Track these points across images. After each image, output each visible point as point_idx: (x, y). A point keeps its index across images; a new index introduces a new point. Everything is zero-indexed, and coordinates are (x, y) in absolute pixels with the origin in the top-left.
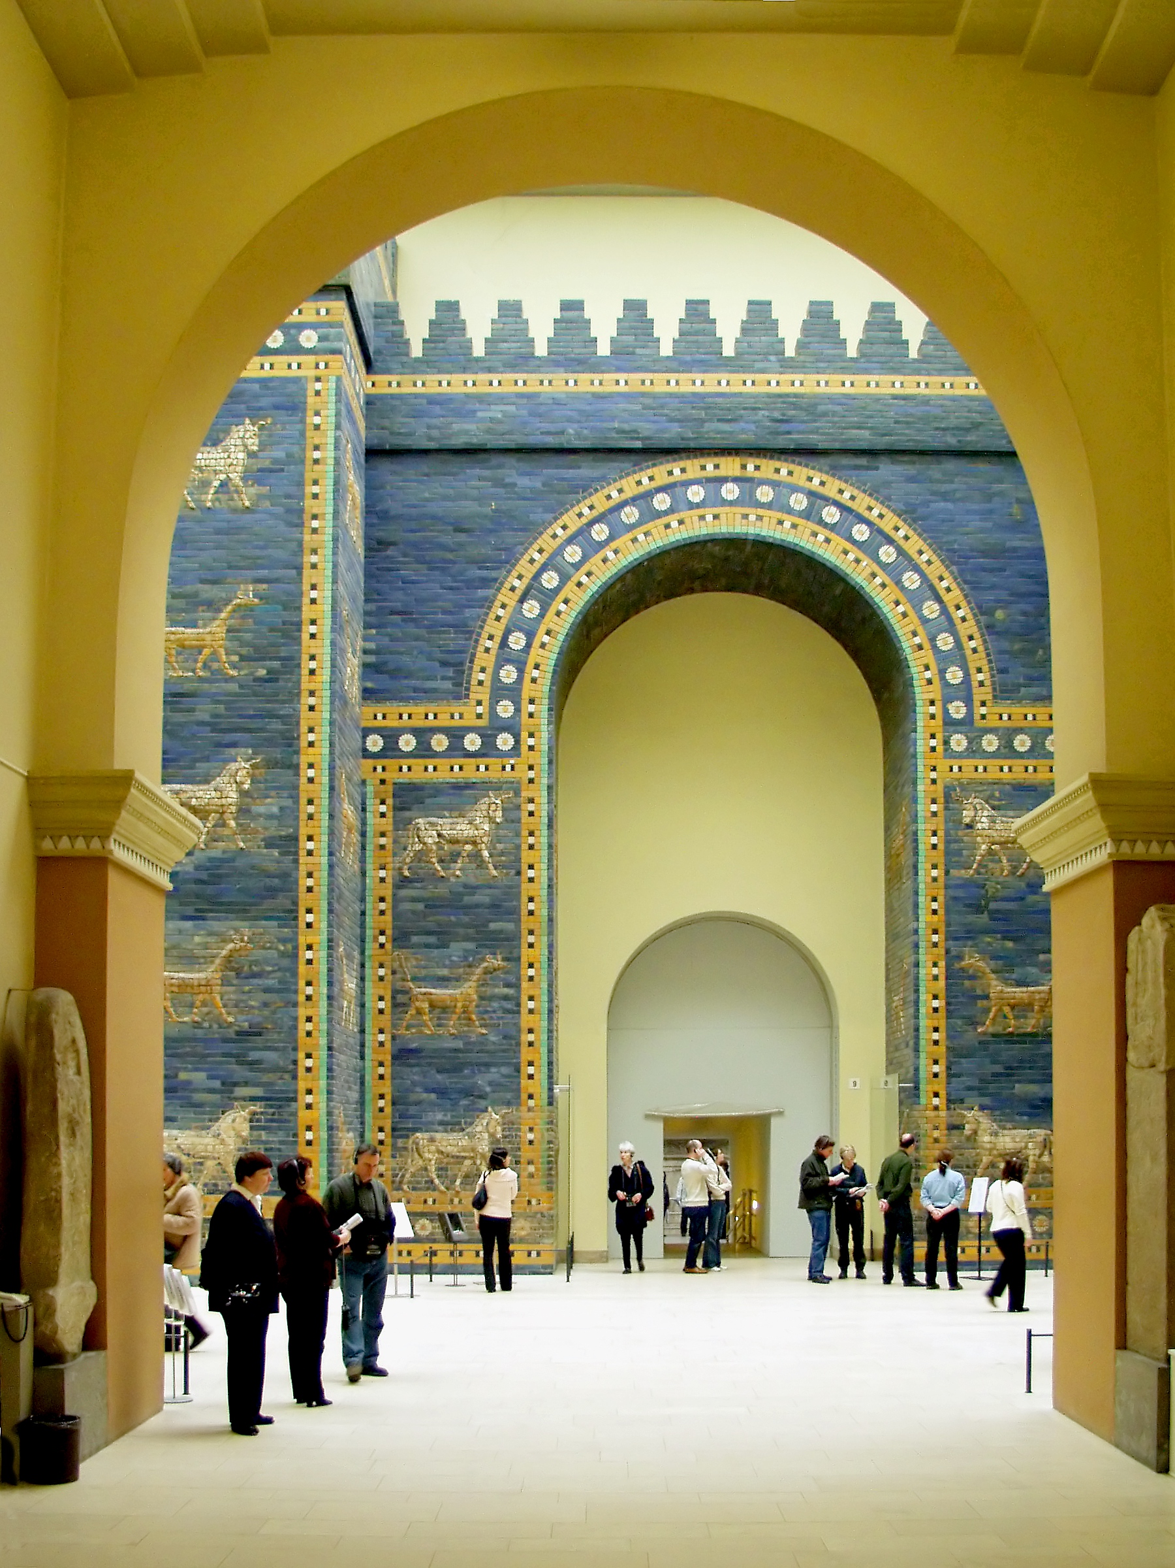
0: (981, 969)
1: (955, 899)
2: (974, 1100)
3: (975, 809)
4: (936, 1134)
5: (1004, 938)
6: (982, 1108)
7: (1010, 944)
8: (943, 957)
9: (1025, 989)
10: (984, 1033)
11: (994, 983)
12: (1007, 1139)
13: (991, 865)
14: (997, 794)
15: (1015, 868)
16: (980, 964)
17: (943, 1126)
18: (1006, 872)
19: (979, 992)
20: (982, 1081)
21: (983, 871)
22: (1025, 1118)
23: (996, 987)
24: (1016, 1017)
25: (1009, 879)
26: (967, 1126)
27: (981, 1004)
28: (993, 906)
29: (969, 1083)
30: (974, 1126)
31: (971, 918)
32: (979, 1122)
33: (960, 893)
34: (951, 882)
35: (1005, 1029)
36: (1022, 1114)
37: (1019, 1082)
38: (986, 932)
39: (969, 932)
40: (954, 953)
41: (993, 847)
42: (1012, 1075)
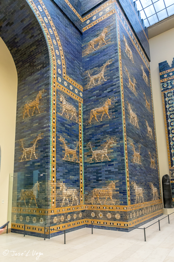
0: (64, 142)
1: (59, 121)
2: (62, 180)
3: (63, 99)
4: (54, 190)
5: (68, 135)
6: (64, 182)
7: (69, 137)
8: (56, 136)
9: (72, 150)
10: (64, 160)
11: (66, 147)
12: (69, 192)
13: (65, 115)
14: (67, 97)
15: (70, 118)
16: (63, 140)
17: (55, 188)
18: (68, 118)
19: (63, 148)
20: (63, 174)
21: (64, 115)
22: (72, 185)
23: (66, 148)
24: (70, 157)
25: (69, 120)
26: (60, 188)
27: (63, 151)
28: (66, 125)
29: (61, 174)
30: (62, 188)
31: (61, 127)
32: (63, 187)
33: (60, 119)
34: (58, 116)
35: (68, 160)
36: (71, 184)
37: (71, 175)
38: (64, 132)
39: (61, 131)
40: (58, 136)
41: (66, 110)
42: (69, 173)
